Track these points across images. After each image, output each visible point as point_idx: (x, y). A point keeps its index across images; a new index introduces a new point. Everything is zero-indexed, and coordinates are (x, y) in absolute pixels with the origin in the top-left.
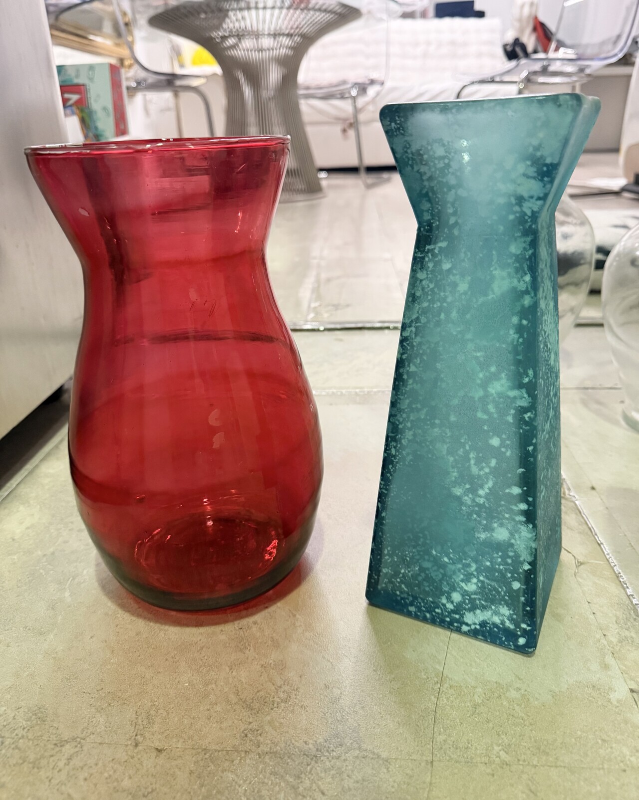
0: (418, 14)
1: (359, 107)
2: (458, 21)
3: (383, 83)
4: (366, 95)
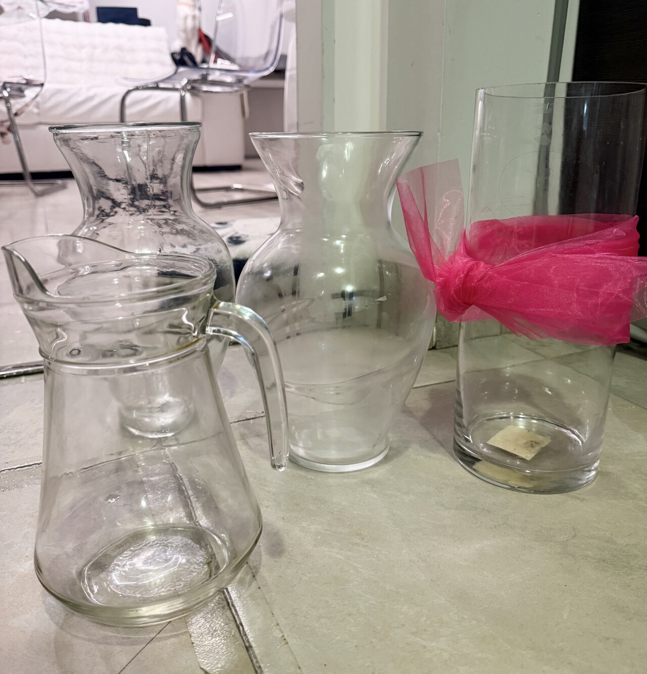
0: (81, 17)
1: (14, 111)
2: (122, 28)
3: (42, 85)
4: (23, 96)
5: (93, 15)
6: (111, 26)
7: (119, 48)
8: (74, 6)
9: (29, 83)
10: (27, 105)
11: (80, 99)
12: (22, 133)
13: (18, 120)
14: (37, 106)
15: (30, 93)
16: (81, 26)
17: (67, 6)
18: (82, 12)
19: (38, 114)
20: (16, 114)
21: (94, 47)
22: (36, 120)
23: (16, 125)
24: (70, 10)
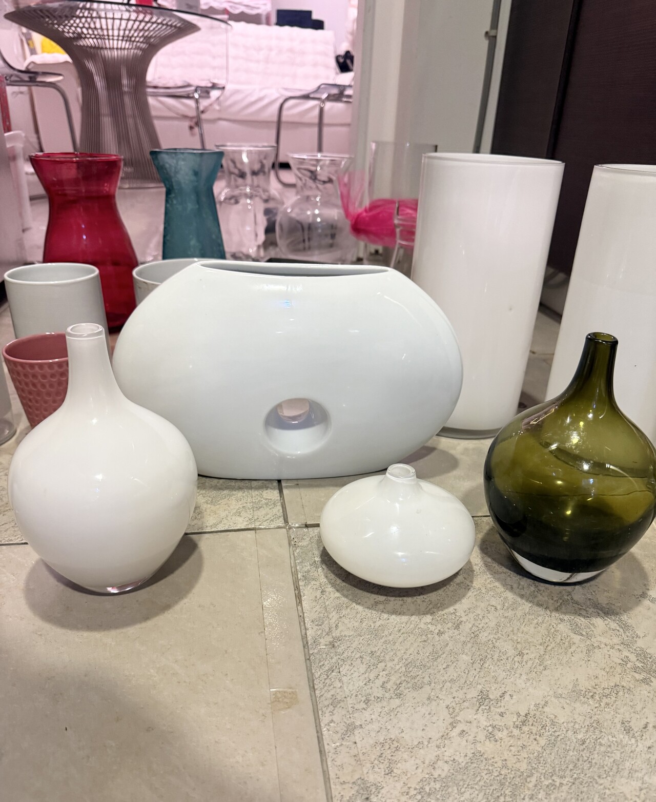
0: (263, 20)
1: (201, 108)
2: (296, 30)
3: (224, 88)
4: (208, 97)
5: (274, 19)
6: (287, 29)
7: (291, 50)
8: (258, 8)
9: (214, 86)
10: (211, 105)
11: (253, 99)
12: (206, 126)
13: (203, 116)
14: (219, 104)
15: (215, 94)
16: (263, 28)
17: (253, 8)
18: (264, 13)
19: (219, 111)
20: (203, 112)
21: (271, 49)
22: (216, 116)
23: (202, 120)
24: (254, 12)
